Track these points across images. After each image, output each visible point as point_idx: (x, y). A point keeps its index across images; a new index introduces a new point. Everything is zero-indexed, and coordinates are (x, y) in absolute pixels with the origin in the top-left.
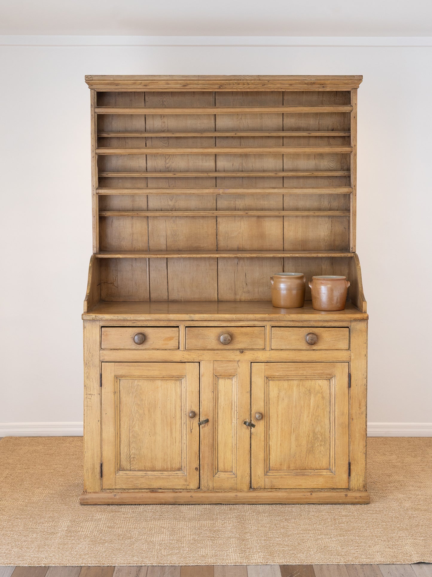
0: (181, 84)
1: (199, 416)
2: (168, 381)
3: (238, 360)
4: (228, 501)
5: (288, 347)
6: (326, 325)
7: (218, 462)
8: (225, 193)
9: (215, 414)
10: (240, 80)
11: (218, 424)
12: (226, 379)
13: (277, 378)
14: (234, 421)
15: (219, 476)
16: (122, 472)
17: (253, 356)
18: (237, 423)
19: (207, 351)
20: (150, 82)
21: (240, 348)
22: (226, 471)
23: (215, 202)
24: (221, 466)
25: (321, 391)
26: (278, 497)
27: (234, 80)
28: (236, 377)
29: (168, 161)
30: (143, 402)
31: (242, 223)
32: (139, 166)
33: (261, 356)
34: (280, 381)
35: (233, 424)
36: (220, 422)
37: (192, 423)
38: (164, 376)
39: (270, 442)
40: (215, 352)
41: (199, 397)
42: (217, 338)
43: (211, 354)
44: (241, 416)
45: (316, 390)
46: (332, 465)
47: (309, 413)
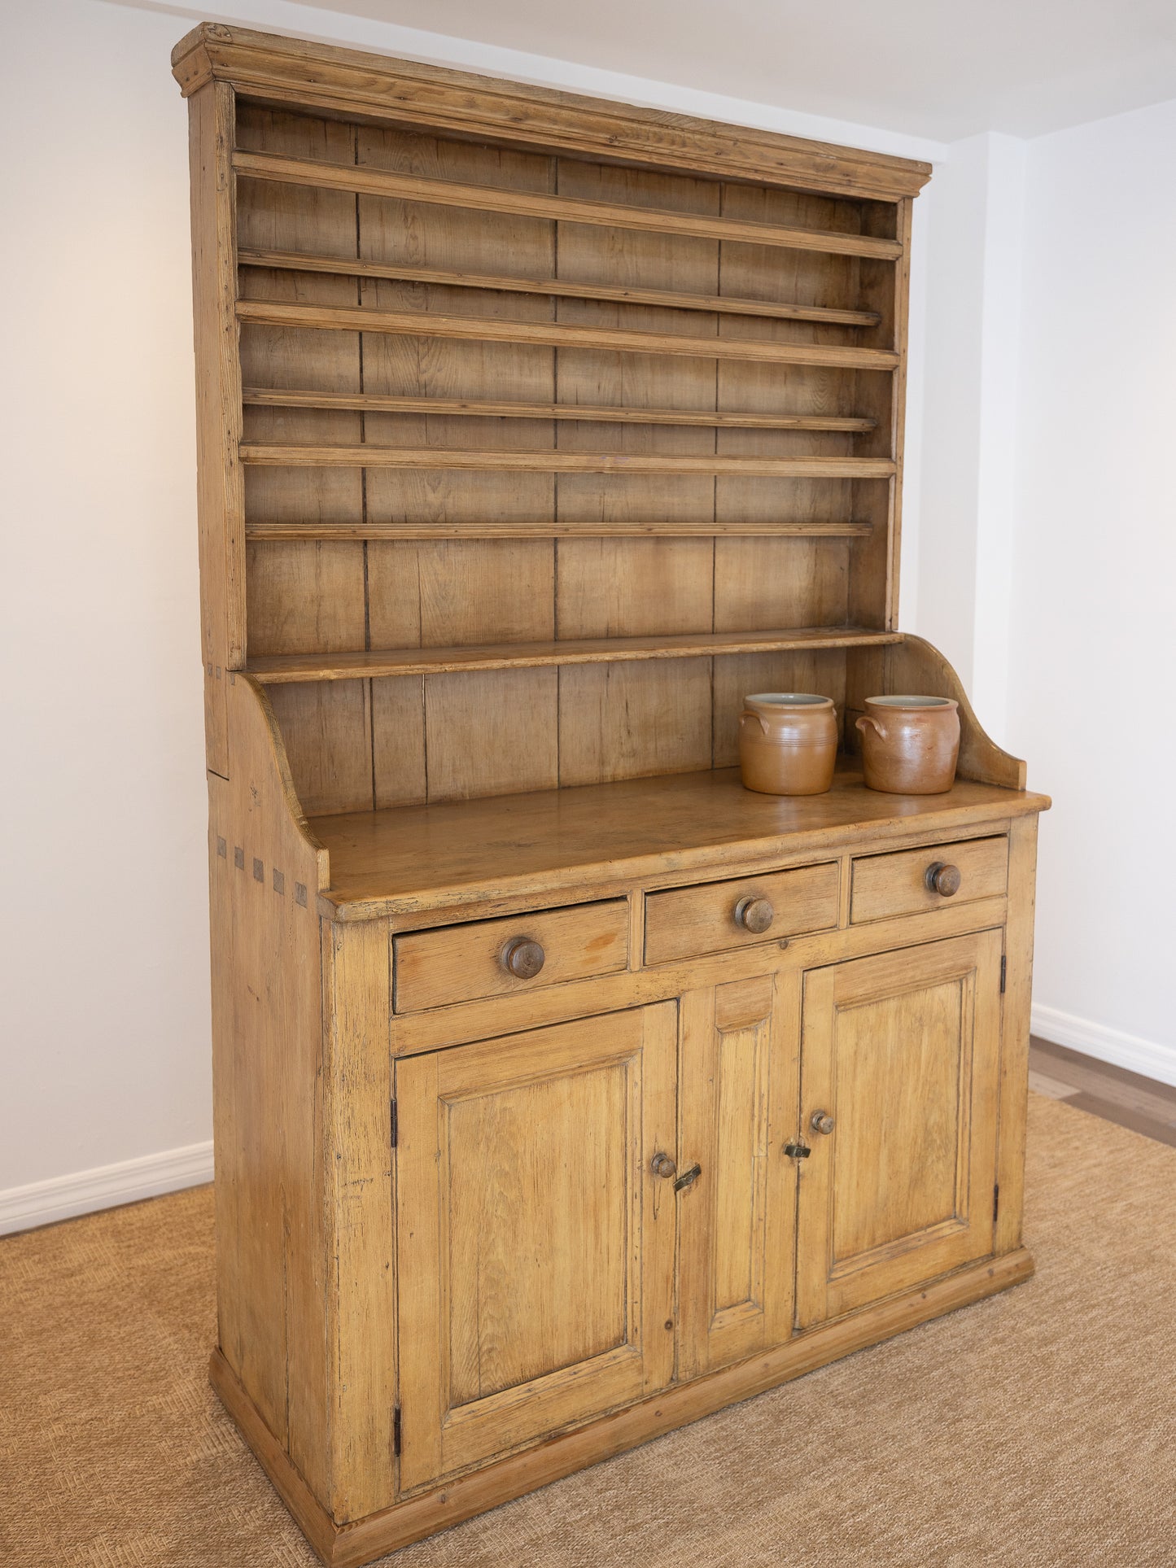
0: (508, 112)
1: (674, 1162)
2: (589, 1078)
3: (775, 971)
4: (749, 1389)
5: (887, 913)
6: (963, 835)
7: (716, 1284)
8: (617, 469)
9: (715, 1145)
10: (667, 127)
11: (718, 1172)
12: (742, 1035)
13: (857, 1001)
14: (760, 1151)
15: (720, 1324)
17: (810, 950)
18: (766, 1156)
19: (701, 961)
20: (422, 89)
21: (781, 934)
22: (736, 1302)
23: (552, 495)
24: (723, 1292)
25: (943, 1015)
27: (652, 123)
28: (768, 1020)
29: (426, 365)
30: (519, 1163)
31: (619, 559)
32: (340, 376)
33: (828, 946)
34: (860, 1010)
35: (756, 1160)
36: (724, 1164)
37: (657, 1190)
38: (581, 1066)
40: (720, 958)
41: (675, 1105)
42: (726, 915)
43: (711, 966)
44: (778, 1133)
45: (933, 1015)
46: (961, 1204)
47: (918, 1080)
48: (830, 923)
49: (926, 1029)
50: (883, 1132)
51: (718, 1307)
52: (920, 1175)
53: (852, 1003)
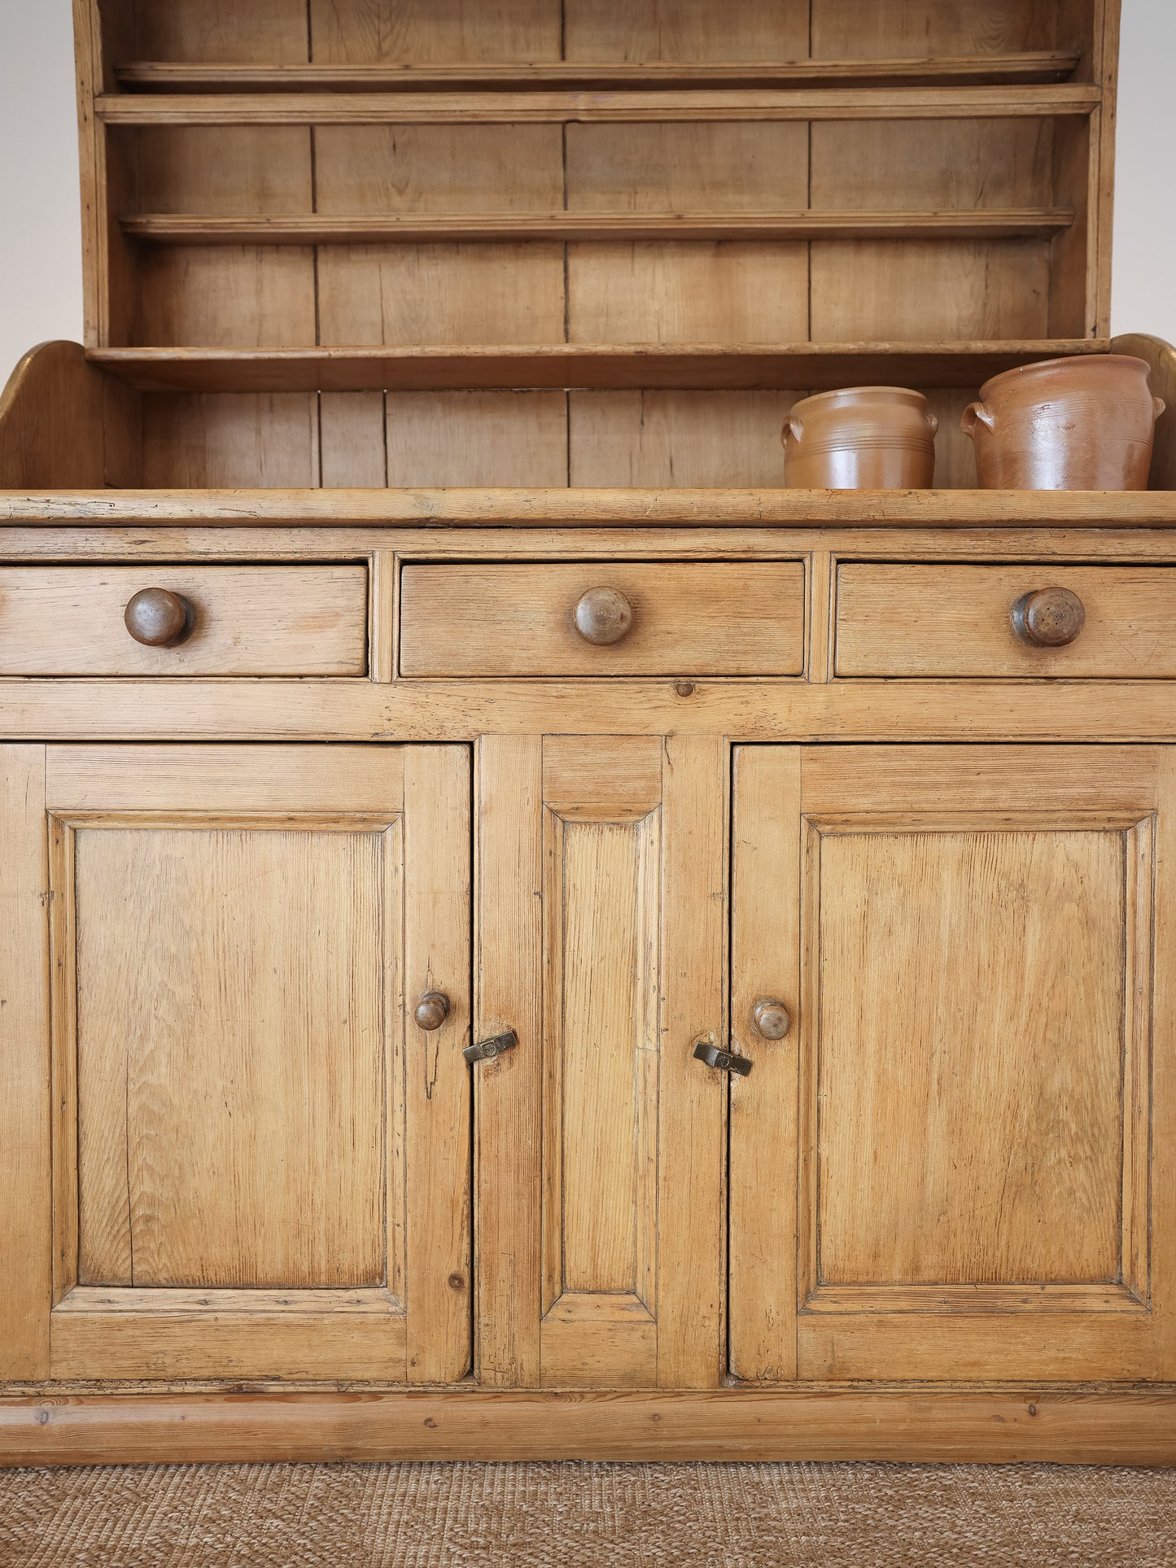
1: (467, 1014)
2: (315, 839)
3: (667, 732)
4: (617, 1448)
5: (921, 666)
6: (1111, 551)
7: (562, 1242)
9: (551, 1008)
11: (563, 1054)
12: (607, 832)
13: (863, 823)
14: (647, 1040)
15: (567, 1316)
16: (88, 1290)
17: (743, 709)
18: (658, 1051)
19: (506, 687)
21: (677, 669)
22: (605, 1287)
24: (579, 1261)
25: (1079, 890)
26: (863, 1428)
28: (655, 815)
29: (390, 46)
30: (194, 945)
33: (786, 707)
34: (875, 842)
35: (639, 1054)
36: (576, 1046)
37: (432, 1051)
38: (292, 814)
39: (824, 1145)
40: (553, 689)
41: (467, 918)
42: (559, 616)
43: (531, 698)
44: (682, 1016)
45: (1053, 884)
46: (1133, 1264)
47: (1017, 998)
48: (786, 666)
49: (1035, 909)
50: (935, 1077)
51: (569, 1284)
52: (1028, 1181)
53: (846, 822)
